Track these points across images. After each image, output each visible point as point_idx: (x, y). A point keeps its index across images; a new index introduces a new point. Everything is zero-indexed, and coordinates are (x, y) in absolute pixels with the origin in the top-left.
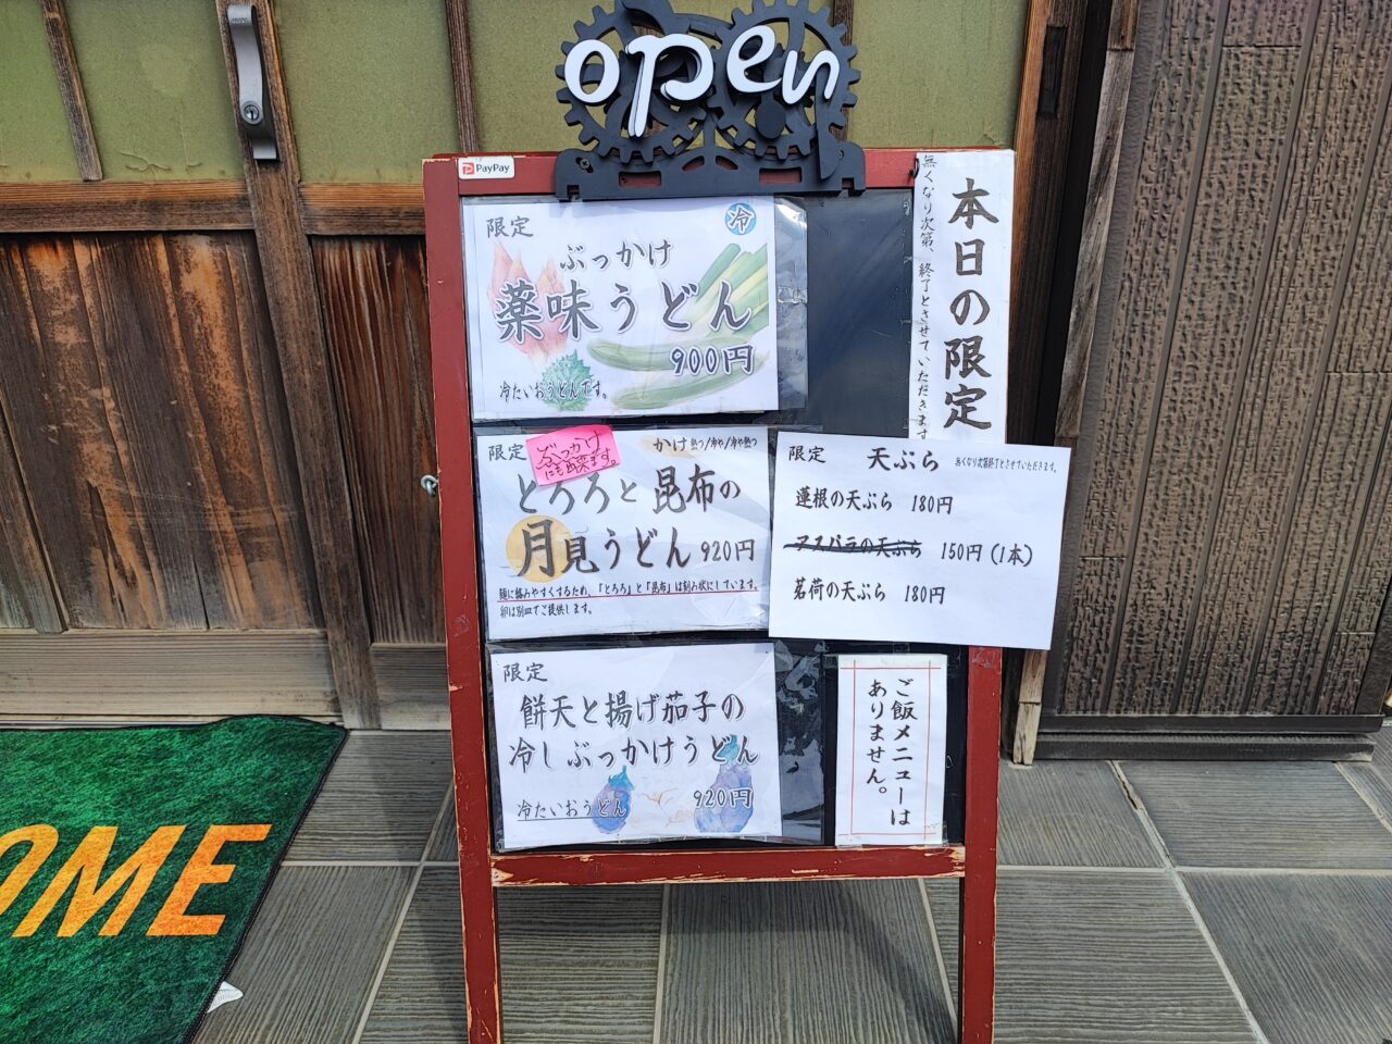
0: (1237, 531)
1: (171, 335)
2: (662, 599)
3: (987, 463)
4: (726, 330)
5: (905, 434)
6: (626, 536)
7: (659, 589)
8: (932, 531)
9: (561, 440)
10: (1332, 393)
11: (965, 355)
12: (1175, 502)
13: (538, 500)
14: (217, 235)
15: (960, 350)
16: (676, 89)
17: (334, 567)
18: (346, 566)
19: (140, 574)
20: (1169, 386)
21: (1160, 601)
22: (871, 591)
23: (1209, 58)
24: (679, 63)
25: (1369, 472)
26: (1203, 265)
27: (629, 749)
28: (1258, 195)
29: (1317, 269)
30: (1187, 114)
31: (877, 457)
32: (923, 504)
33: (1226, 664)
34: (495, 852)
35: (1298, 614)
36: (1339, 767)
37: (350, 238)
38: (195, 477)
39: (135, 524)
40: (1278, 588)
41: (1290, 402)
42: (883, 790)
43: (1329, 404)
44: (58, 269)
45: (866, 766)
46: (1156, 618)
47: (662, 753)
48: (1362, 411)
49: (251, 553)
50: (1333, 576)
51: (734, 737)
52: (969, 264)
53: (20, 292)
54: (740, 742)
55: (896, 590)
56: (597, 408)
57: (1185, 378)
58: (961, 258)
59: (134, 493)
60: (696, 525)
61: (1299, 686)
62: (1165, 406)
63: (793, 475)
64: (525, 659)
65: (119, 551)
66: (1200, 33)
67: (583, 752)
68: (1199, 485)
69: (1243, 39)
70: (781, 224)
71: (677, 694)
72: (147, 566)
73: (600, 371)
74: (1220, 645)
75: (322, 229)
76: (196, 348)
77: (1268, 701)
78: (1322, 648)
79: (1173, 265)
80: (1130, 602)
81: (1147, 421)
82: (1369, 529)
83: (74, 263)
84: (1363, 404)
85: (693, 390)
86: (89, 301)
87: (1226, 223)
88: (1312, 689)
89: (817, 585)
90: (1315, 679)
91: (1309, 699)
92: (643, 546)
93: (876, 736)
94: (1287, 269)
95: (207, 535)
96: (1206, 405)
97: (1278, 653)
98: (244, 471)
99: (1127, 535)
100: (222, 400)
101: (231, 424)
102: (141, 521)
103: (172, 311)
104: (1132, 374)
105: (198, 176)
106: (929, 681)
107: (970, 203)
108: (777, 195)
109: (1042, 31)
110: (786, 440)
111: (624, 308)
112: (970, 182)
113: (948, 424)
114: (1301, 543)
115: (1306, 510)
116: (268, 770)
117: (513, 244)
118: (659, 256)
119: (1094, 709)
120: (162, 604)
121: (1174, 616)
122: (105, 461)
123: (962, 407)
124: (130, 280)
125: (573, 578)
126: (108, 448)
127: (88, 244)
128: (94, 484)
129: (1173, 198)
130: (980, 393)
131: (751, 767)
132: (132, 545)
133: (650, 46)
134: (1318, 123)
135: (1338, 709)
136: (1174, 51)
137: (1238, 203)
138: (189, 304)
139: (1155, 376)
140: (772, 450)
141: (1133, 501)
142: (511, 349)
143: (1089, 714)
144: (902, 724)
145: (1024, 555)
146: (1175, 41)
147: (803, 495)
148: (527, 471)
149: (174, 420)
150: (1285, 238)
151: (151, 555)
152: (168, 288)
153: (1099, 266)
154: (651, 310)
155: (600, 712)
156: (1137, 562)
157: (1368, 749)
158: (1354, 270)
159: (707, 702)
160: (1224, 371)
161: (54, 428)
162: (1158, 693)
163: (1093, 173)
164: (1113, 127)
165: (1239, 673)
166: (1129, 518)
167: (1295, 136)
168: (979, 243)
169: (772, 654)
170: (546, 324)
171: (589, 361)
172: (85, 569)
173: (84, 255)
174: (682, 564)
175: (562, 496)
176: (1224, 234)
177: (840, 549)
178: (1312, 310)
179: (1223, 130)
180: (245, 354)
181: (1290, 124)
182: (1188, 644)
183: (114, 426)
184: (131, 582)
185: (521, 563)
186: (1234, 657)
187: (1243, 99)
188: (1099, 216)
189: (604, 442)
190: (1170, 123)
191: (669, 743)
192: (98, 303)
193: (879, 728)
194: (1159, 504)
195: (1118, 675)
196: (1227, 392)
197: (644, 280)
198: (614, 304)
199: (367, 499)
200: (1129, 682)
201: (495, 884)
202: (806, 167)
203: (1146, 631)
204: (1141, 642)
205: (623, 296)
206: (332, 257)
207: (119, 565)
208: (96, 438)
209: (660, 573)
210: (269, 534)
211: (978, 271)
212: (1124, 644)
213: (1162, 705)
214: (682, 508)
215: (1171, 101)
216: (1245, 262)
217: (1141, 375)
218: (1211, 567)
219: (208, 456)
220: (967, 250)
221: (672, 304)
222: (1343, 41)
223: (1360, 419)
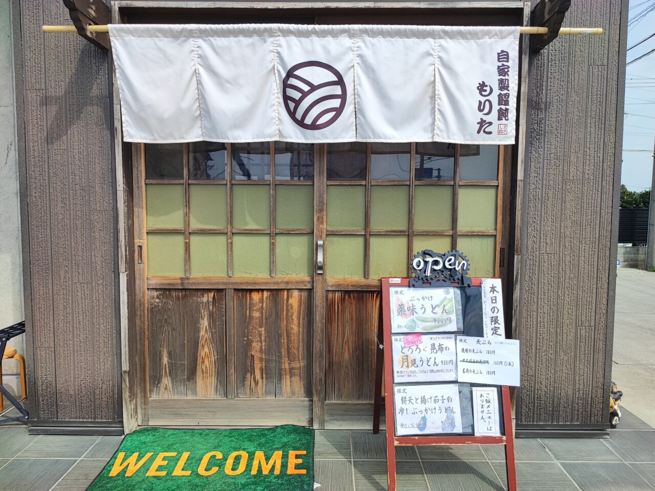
0: (561, 368)
1: (283, 314)
2: (433, 374)
3: (502, 343)
4: (445, 314)
5: (483, 336)
6: (425, 359)
7: (432, 371)
8: (491, 358)
9: (410, 337)
10: (579, 332)
11: (495, 320)
12: (544, 360)
13: (405, 350)
14: (300, 290)
15: (494, 319)
16: (436, 268)
17: (318, 378)
18: (322, 378)
19: (260, 381)
20: (538, 330)
21: (544, 388)
22: (479, 372)
23: (537, 256)
24: (436, 263)
25: (592, 352)
26: (542, 301)
27: (426, 410)
28: (553, 285)
29: (570, 302)
30: (534, 267)
31: (478, 341)
32: (488, 352)
33: (564, 407)
34: (395, 436)
35: (581, 392)
36: (601, 440)
37: (335, 291)
38: (280, 352)
39: (262, 366)
40: (574, 385)
41: (569, 334)
42: (485, 421)
43: (579, 335)
44: (258, 298)
45: (480, 415)
46: (544, 393)
47: (434, 411)
48: (587, 337)
49: (292, 375)
50: (588, 381)
51: (450, 407)
52: (494, 301)
53: (246, 303)
54: (451, 408)
55: (484, 372)
56: (418, 330)
57: (542, 328)
58: (492, 300)
59: (264, 357)
60: (440, 357)
61: (585, 414)
62: (538, 335)
63: (461, 346)
64: (402, 388)
65: (256, 374)
66: (535, 251)
67: (415, 411)
68: (550, 355)
69: (544, 252)
70: (455, 293)
71: (437, 397)
72: (262, 379)
73: (418, 322)
74: (562, 401)
75: (330, 289)
76: (289, 318)
77: (578, 419)
78: (589, 402)
79: (535, 300)
80: (536, 388)
81: (534, 338)
82: (595, 368)
83: (263, 296)
84: (587, 335)
85: (439, 327)
86: (264, 305)
87: (546, 291)
88: (589, 415)
89: (467, 370)
90: (589, 412)
91: (589, 418)
92: (428, 361)
93: (482, 408)
94: (562, 302)
95: (280, 369)
96: (548, 334)
97: (578, 404)
98: (295, 351)
99: (533, 369)
100: (293, 331)
101: (294, 338)
102: (264, 365)
103: (285, 308)
104: (529, 327)
105: (298, 276)
106: (493, 394)
107: (493, 289)
108: (454, 287)
109: (499, 249)
110: (459, 337)
111: (423, 309)
112: (493, 285)
113: (492, 335)
114: (578, 372)
115: (578, 363)
116: (298, 439)
117: (400, 296)
118: (430, 299)
119: (530, 422)
120: (264, 390)
121: (548, 393)
122: (258, 348)
123: (495, 331)
124: (276, 300)
125: (412, 369)
126: (260, 344)
127: (268, 292)
128: (253, 354)
129: (533, 285)
130: (499, 328)
131: (454, 414)
132: (260, 372)
133: (430, 260)
134: (564, 269)
135: (597, 422)
136: (529, 254)
137: (548, 287)
138: (290, 307)
139: (535, 327)
140: (456, 340)
141: (533, 359)
142: (399, 317)
143: (529, 423)
144: (488, 404)
145: (512, 364)
146: (529, 252)
147: (463, 350)
148: (402, 344)
149: (279, 337)
150: (561, 295)
151: (264, 375)
152: (285, 302)
153: (518, 301)
154: (429, 310)
155: (419, 400)
156: (537, 377)
157: (608, 434)
158: (578, 302)
159: (444, 398)
160: (551, 326)
161: (246, 339)
162: (547, 416)
163: (514, 280)
164: (518, 270)
165: (568, 410)
166: (533, 364)
167: (559, 272)
168: (496, 297)
169: (457, 387)
170: (407, 312)
171: (416, 320)
172: (244, 379)
173: (265, 294)
174: (437, 366)
175: (410, 350)
176: (546, 294)
177: (471, 362)
178: (570, 312)
179: (542, 271)
180: (301, 319)
181: (557, 270)
182: (553, 401)
183: (263, 338)
184: (257, 383)
185: (401, 365)
186: (566, 405)
187: (546, 264)
188: (517, 289)
189: (419, 338)
190: (530, 269)
191: (435, 408)
192: (267, 306)
193: (483, 405)
194: (540, 360)
195: (535, 411)
196: (553, 331)
197: (427, 304)
198: (421, 308)
199: (329, 358)
200: (539, 413)
201: (395, 445)
202: (460, 282)
203: (541, 397)
204: (541, 401)
205: (423, 307)
206: (330, 295)
207: (254, 378)
208: (257, 341)
209: (432, 368)
210: (298, 369)
211: (496, 303)
212: (536, 401)
213: (549, 420)
214: (437, 352)
215: (530, 265)
216: (552, 300)
217: (531, 327)
218: (556, 378)
219: (286, 347)
220: (493, 298)
221: (433, 309)
222: (566, 253)
223: (587, 339)
